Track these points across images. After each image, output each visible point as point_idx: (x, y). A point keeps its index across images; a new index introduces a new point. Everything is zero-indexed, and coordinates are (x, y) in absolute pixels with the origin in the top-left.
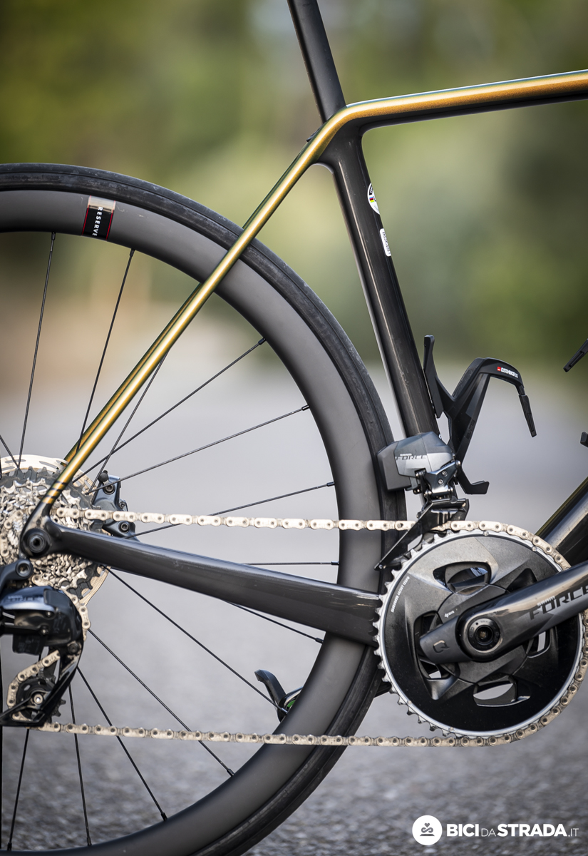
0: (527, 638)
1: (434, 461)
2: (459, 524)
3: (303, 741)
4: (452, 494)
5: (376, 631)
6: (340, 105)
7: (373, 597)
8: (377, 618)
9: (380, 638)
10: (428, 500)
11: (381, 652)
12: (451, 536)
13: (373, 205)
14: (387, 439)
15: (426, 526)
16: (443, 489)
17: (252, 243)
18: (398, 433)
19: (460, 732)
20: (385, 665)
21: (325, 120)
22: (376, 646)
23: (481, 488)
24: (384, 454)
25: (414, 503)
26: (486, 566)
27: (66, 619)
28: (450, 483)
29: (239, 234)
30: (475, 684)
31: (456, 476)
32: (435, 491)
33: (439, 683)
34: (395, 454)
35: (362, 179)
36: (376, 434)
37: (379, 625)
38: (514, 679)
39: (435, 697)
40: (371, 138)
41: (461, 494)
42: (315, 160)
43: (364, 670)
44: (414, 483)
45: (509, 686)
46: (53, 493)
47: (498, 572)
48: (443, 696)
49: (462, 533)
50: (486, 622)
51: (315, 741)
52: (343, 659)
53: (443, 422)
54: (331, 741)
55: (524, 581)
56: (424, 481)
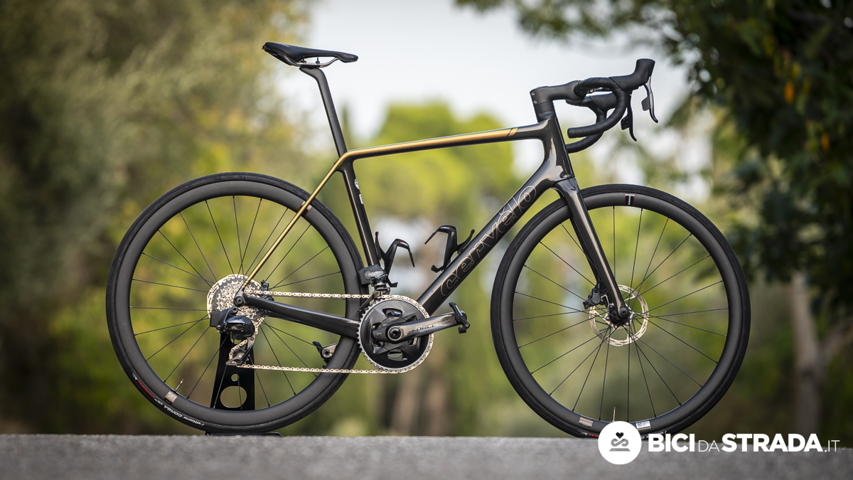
0: (410, 338)
1: (378, 274)
2: (385, 296)
3: (335, 371)
4: (385, 286)
5: (358, 335)
6: (345, 151)
7: (356, 322)
8: (358, 331)
9: (359, 338)
10: (376, 287)
11: (360, 342)
12: (382, 301)
13: (357, 186)
14: (361, 266)
15: (374, 298)
16: (381, 284)
17: (314, 198)
18: (366, 265)
19: (380, 366)
20: (361, 347)
21: (340, 156)
22: (358, 340)
23: (395, 285)
24: (360, 272)
25: (372, 289)
26: (401, 311)
27: (250, 326)
28: (384, 282)
29: (309, 196)
30: (389, 351)
31: (386, 280)
32: (378, 284)
33: (376, 349)
34: (365, 272)
35: (353, 177)
36: (358, 265)
37: (359, 333)
38: (403, 352)
39: (374, 352)
40: (356, 163)
41: (388, 285)
42: (336, 170)
43: (354, 349)
44: (371, 282)
45: (401, 354)
46: (245, 284)
47: (405, 314)
48: (377, 352)
49: (386, 300)
50: (397, 330)
51: (339, 371)
52: (347, 345)
53: (382, 262)
54: (344, 371)
55: (412, 319)
56: (375, 281)
